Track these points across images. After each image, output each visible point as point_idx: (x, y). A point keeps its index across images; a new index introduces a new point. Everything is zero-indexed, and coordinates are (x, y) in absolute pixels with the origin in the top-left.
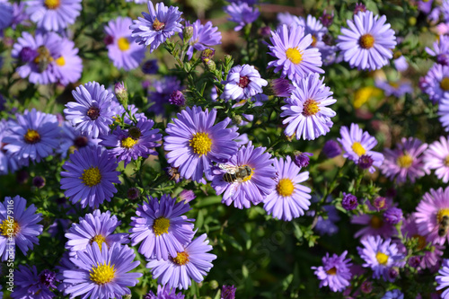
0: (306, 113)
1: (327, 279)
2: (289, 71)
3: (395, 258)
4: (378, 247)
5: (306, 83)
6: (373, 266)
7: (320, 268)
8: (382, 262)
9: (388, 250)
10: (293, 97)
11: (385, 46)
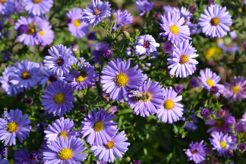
0: (181, 62)
1: (192, 156)
2: (171, 38)
3: (231, 144)
4: (221, 138)
5: (181, 45)
6: (218, 149)
7: (188, 150)
8: (223, 146)
9: (226, 140)
10: (174, 53)
11: (225, 24)
